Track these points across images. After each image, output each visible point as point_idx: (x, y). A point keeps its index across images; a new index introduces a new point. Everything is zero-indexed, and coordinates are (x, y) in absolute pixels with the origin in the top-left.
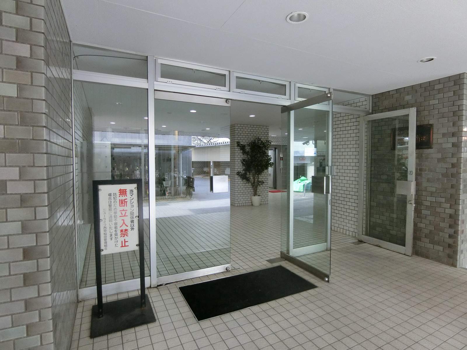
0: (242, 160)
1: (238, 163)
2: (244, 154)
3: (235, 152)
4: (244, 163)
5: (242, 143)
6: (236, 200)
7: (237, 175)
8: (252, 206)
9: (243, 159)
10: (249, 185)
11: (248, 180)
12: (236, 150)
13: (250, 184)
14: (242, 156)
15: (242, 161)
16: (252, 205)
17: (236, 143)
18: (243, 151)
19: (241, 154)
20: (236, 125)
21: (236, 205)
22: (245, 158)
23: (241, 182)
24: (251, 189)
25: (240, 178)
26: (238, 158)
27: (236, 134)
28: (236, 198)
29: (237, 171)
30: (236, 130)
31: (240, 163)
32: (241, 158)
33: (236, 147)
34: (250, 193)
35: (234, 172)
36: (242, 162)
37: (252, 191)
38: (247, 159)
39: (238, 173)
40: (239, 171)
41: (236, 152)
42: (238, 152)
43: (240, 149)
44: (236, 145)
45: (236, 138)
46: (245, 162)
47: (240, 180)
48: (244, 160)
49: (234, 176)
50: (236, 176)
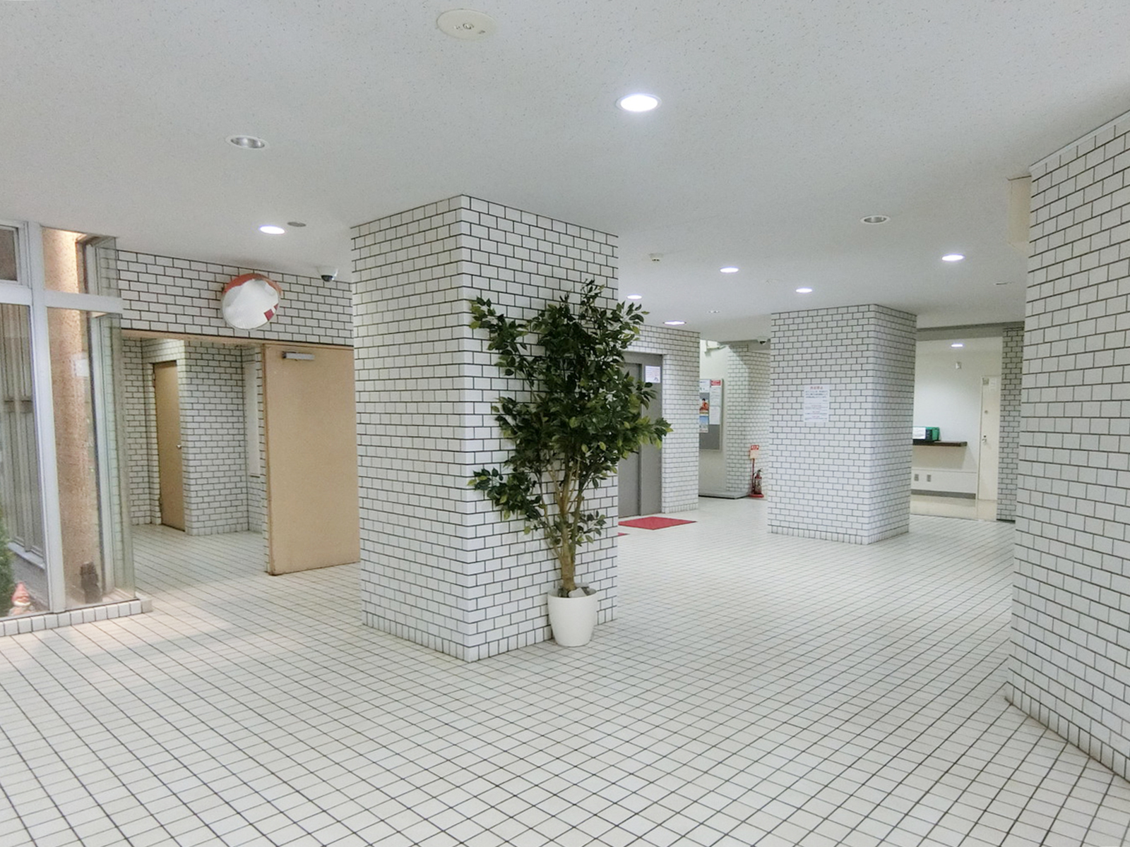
0: (499, 406)
1: (476, 421)
2: (508, 373)
3: (458, 358)
4: (509, 419)
5: (499, 311)
6: (472, 629)
7: (477, 487)
8: (549, 646)
9: (501, 399)
10: (536, 540)
11: (530, 511)
12: (467, 345)
13: (540, 533)
14: (499, 384)
15: (502, 412)
16: (552, 638)
17: (466, 306)
18: (505, 353)
19: (494, 372)
20: (464, 202)
21: (472, 654)
22: (512, 395)
23: (499, 528)
24: (542, 556)
25: (488, 505)
26: (476, 396)
27: (465, 254)
28: (472, 617)
29: (478, 469)
30: (465, 228)
31: (491, 421)
32: (496, 394)
33: (467, 332)
34: (538, 579)
35: (455, 470)
36: (500, 418)
37: (548, 566)
38: (521, 398)
39: (482, 480)
40: (489, 468)
41: (467, 357)
42: (480, 358)
43: (486, 344)
44: (467, 319)
45: (466, 280)
46: (514, 418)
47: (492, 517)
48: (508, 406)
49: (455, 494)
50: (472, 495)
